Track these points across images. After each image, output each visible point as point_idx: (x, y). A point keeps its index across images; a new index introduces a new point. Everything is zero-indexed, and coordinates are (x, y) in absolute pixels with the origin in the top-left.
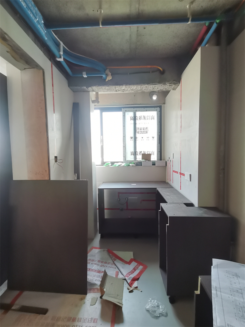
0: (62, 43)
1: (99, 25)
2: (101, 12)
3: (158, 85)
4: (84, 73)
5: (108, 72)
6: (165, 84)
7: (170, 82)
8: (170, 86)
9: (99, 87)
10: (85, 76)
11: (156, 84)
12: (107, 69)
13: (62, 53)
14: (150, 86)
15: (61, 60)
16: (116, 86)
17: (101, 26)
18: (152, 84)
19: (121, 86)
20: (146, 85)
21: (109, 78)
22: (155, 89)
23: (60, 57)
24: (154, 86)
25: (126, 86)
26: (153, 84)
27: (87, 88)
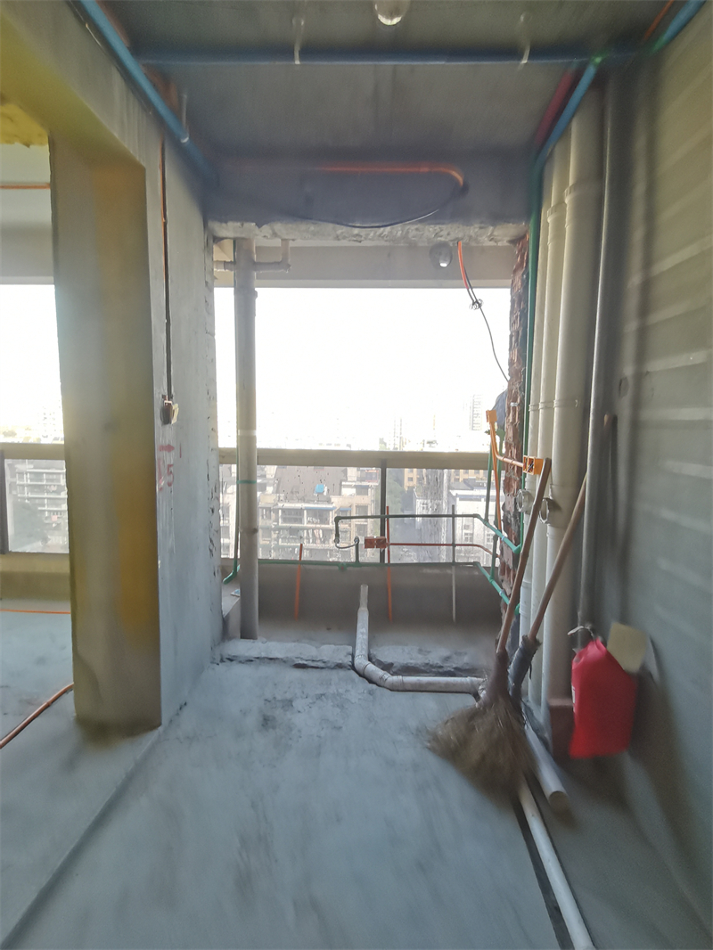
1: (293, 58)
2: (298, 26)
3: (450, 225)
7: (483, 219)
11: (444, 224)
14: (427, 227)
16: (337, 226)
17: (297, 62)
18: (432, 222)
20: (415, 224)
22: (442, 236)
24: (437, 227)
26: (437, 222)
27: (259, 225)
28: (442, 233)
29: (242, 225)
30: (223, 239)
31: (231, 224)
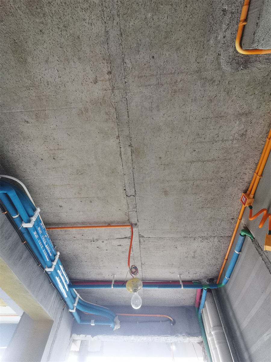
0: (78, 295)
1: (111, 287)
2: (114, 276)
3: (170, 337)
4: (93, 321)
5: (116, 319)
6: (177, 336)
7: (183, 334)
8: (183, 338)
9: (105, 336)
10: (93, 324)
11: (168, 336)
12: (116, 316)
13: (76, 305)
14: (161, 338)
15: (74, 311)
16: (125, 336)
17: (112, 287)
18: (163, 336)
19: (130, 336)
20: (157, 336)
21: (117, 327)
22: (168, 341)
23: (73, 309)
24: (166, 337)
25: (135, 337)
26: (165, 336)
27: (93, 336)
28: (168, 340)
29: (86, 336)
30: (77, 340)
31: (81, 335)
